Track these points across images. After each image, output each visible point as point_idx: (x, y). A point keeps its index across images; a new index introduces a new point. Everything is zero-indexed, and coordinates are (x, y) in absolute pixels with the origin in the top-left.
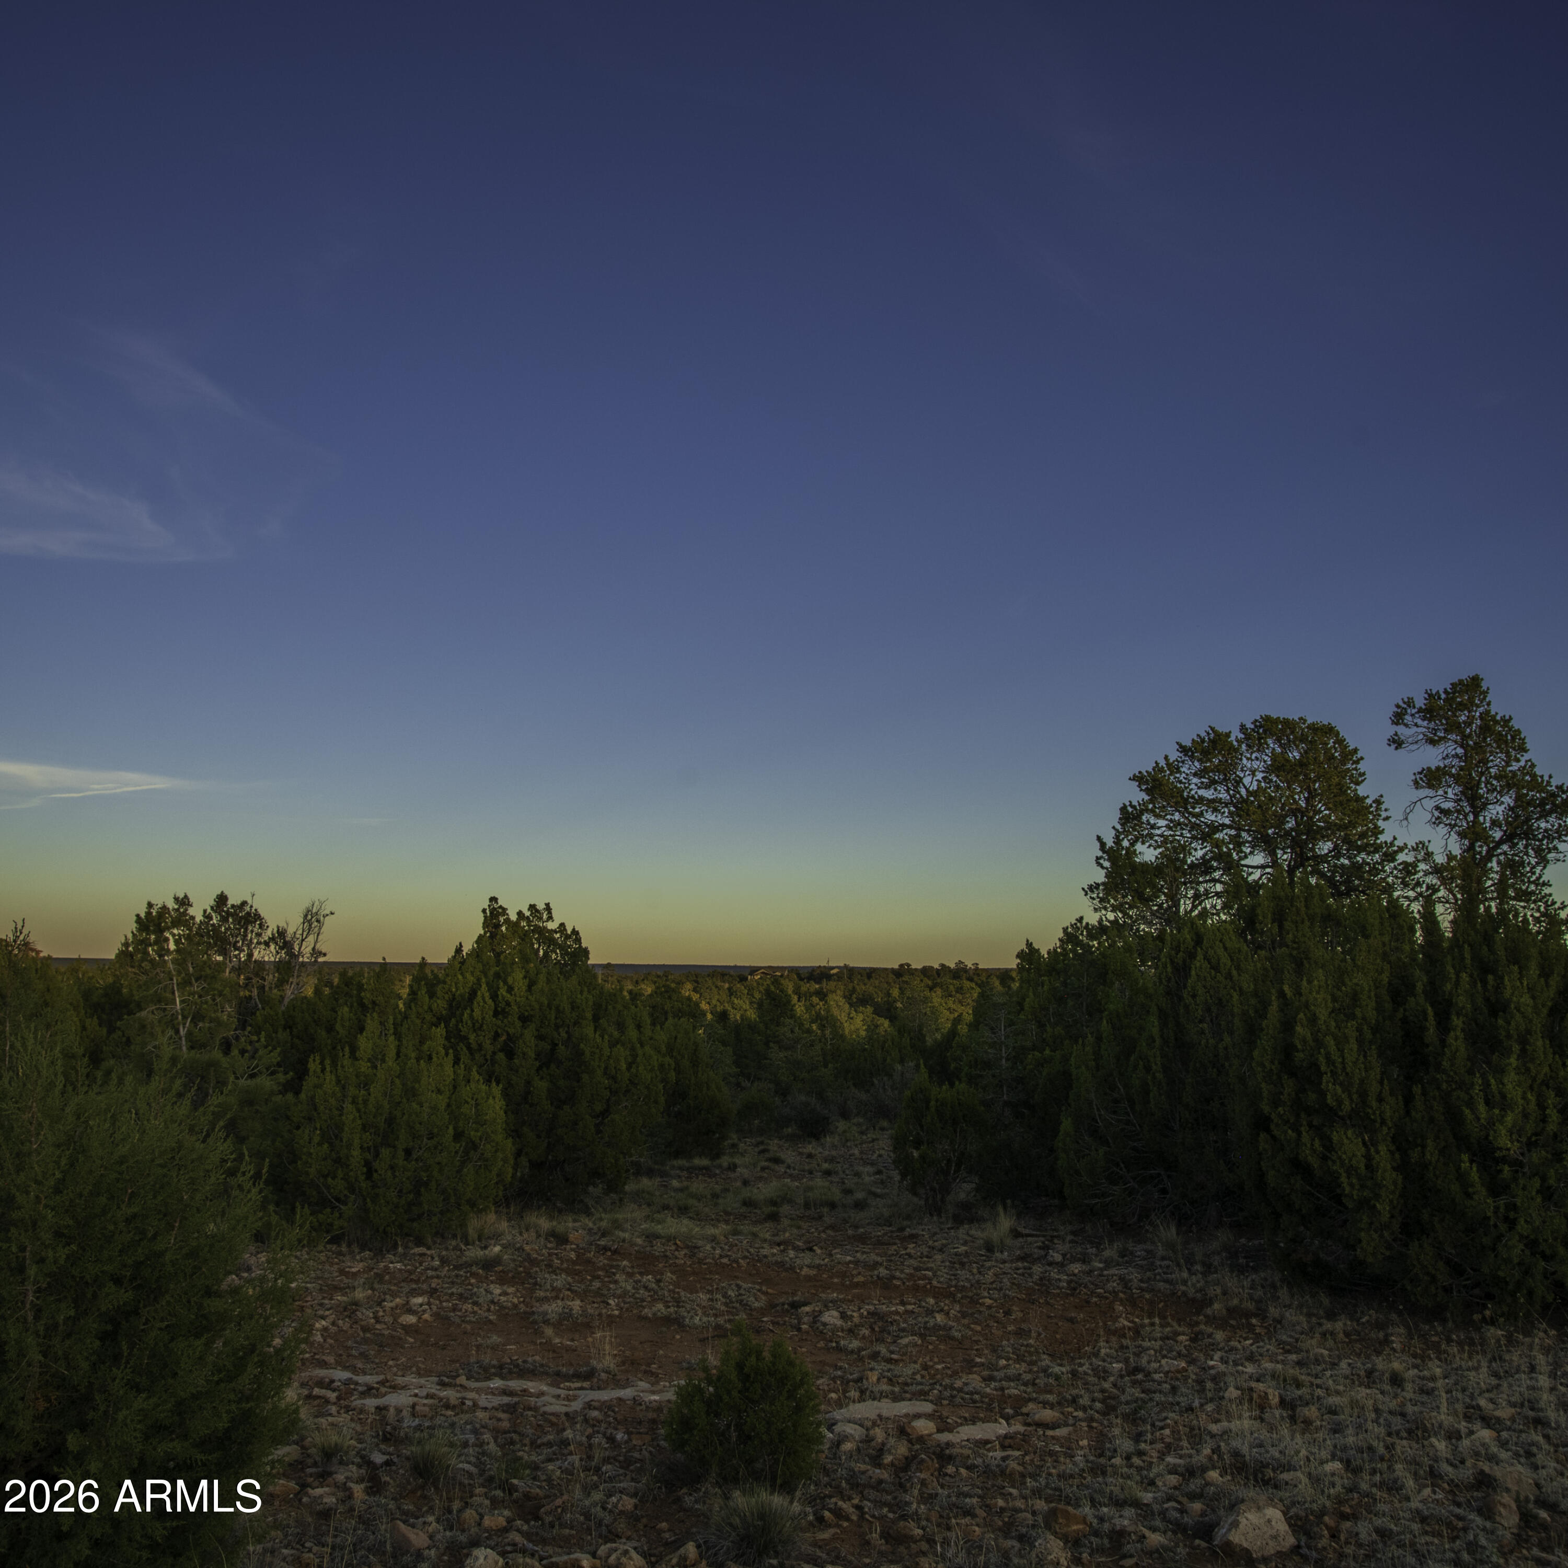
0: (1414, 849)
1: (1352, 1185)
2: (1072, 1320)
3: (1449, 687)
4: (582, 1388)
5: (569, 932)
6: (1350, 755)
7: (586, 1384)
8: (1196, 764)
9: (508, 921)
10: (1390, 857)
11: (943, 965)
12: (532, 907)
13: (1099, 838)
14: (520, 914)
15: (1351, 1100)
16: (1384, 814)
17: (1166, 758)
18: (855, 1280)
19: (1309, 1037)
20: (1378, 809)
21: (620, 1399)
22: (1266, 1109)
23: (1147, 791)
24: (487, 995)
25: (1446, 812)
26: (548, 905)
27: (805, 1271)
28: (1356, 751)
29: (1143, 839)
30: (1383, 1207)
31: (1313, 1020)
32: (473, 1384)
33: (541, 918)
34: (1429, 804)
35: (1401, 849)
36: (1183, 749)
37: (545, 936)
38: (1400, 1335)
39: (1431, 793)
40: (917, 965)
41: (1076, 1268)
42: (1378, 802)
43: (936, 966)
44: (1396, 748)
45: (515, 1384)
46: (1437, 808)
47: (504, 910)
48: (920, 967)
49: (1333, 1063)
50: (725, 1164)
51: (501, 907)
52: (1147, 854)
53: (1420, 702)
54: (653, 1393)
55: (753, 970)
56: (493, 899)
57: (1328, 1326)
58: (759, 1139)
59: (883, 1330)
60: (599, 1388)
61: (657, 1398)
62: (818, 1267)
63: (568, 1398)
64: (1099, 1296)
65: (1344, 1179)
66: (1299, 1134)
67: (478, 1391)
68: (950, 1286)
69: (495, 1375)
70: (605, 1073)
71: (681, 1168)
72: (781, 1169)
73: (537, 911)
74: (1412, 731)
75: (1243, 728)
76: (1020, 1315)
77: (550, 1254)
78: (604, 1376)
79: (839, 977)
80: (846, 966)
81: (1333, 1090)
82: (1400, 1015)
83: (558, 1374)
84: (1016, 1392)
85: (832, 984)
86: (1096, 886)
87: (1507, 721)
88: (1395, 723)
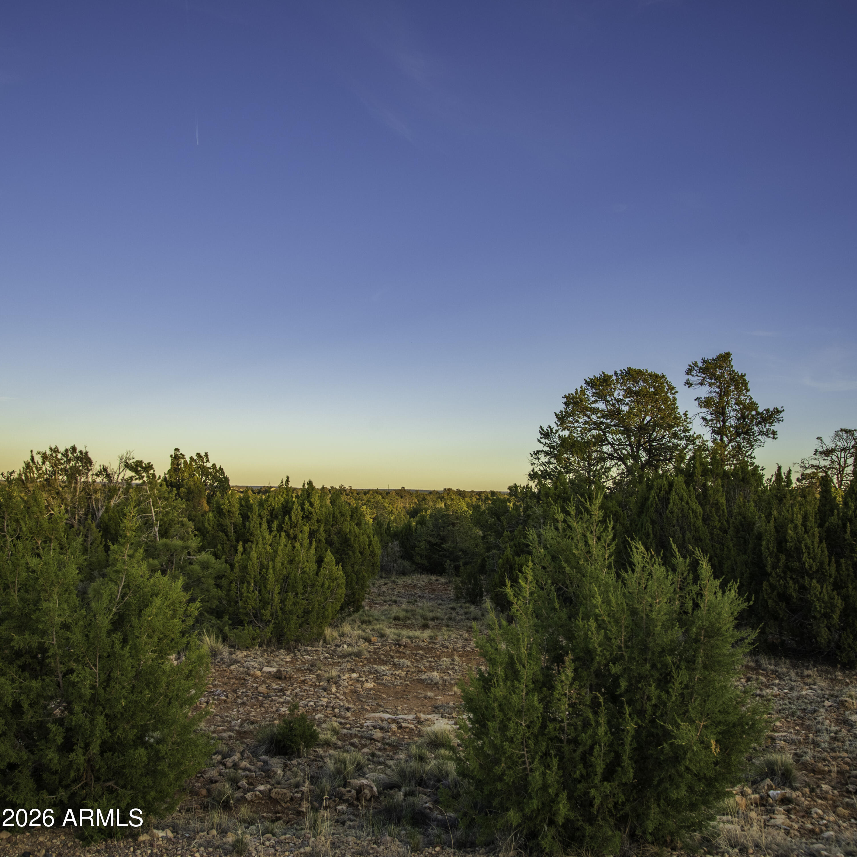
1: (820, 606)
3: (715, 357)
5: (218, 468)
6: (670, 389)
8: (593, 390)
9: (185, 462)
12: (198, 455)
13: (541, 427)
14: (191, 458)
15: (816, 565)
16: (689, 421)
17: (580, 387)
20: (686, 418)
25: (707, 420)
26: (206, 453)
28: (674, 387)
29: (568, 428)
30: (836, 616)
33: (202, 461)
35: (696, 439)
36: (588, 383)
37: (205, 471)
39: (704, 410)
42: (685, 415)
44: (689, 387)
46: (704, 418)
47: (183, 455)
49: (809, 548)
51: (181, 454)
53: (700, 364)
56: (177, 450)
65: (817, 603)
73: (201, 457)
74: (696, 379)
75: (616, 373)
81: (808, 561)
86: (538, 452)
87: (742, 376)
88: (687, 374)
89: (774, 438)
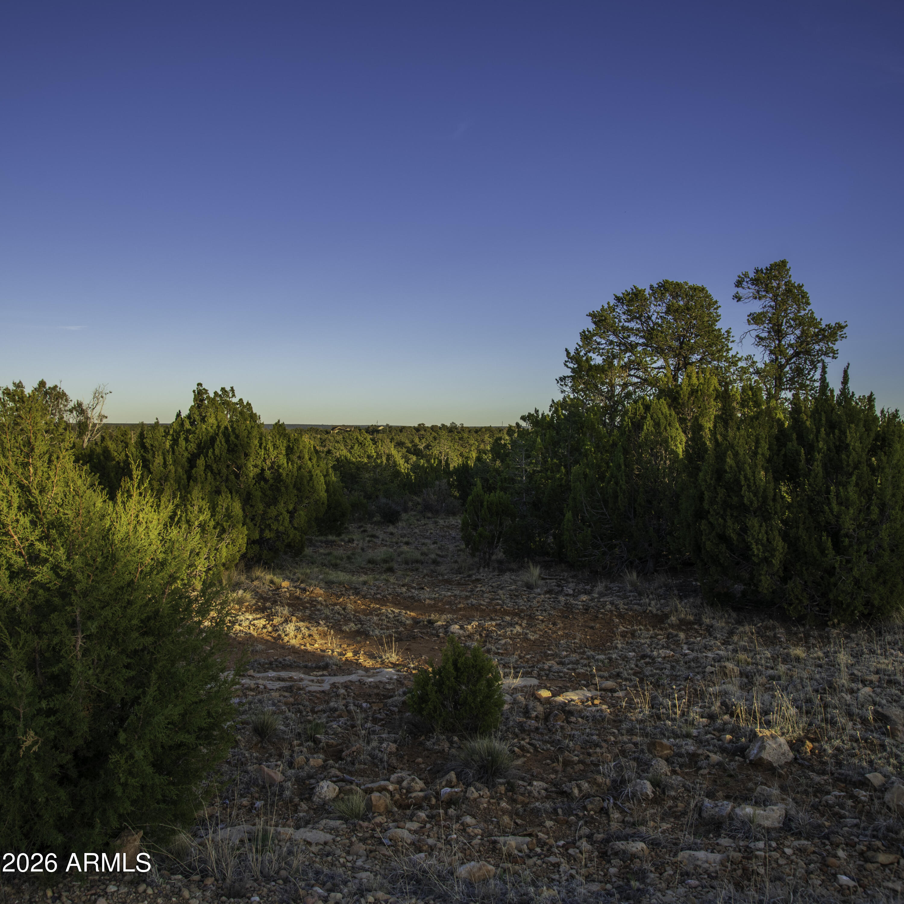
0: (746, 359)
1: (758, 549)
2: (592, 628)
3: (768, 266)
4: (323, 675)
5: (245, 404)
6: (712, 304)
7: (325, 673)
8: (625, 307)
9: (208, 397)
10: (735, 364)
11: (443, 425)
12: (223, 389)
13: (566, 350)
14: (216, 393)
15: (758, 501)
16: (731, 339)
17: (608, 303)
18: (459, 606)
19: (734, 465)
20: (728, 336)
21: (350, 681)
22: (706, 506)
23: (595, 323)
24: (223, 441)
25: (761, 339)
26: (232, 388)
27: (428, 601)
28: (716, 302)
29: (594, 350)
30: (776, 562)
31: (736, 454)
32: (258, 675)
33: (228, 396)
34: (754, 334)
35: (740, 359)
36: (618, 299)
37: (230, 406)
38: (782, 633)
39: (755, 327)
40: (428, 424)
41: (584, 598)
42: (728, 332)
43: (439, 425)
44: (738, 301)
45: (284, 674)
46: (757, 336)
47: (206, 391)
48: (430, 426)
49: (749, 480)
50: (347, 539)
51: (204, 389)
52: (597, 360)
53: (752, 275)
54: (369, 677)
55: (334, 428)
56: (200, 384)
57: (741, 629)
58: (360, 524)
59: (487, 636)
60: (335, 675)
61: (371, 680)
62: (434, 599)
63: (318, 681)
64: (602, 613)
65: (754, 546)
66: (725, 520)
67: (263, 678)
68: (514, 609)
69: (269, 668)
70: (294, 487)
71: (321, 542)
72: (379, 542)
73: (226, 391)
74: (747, 291)
75: (651, 287)
76: (562, 625)
77: (274, 594)
78: (334, 667)
79: (384, 431)
80: (387, 425)
81: (747, 495)
82: (783, 452)
83: (306, 667)
84: (583, 671)
85: (380, 435)
86: (565, 378)
87: (800, 287)
88: (737, 286)
89: (834, 358)
